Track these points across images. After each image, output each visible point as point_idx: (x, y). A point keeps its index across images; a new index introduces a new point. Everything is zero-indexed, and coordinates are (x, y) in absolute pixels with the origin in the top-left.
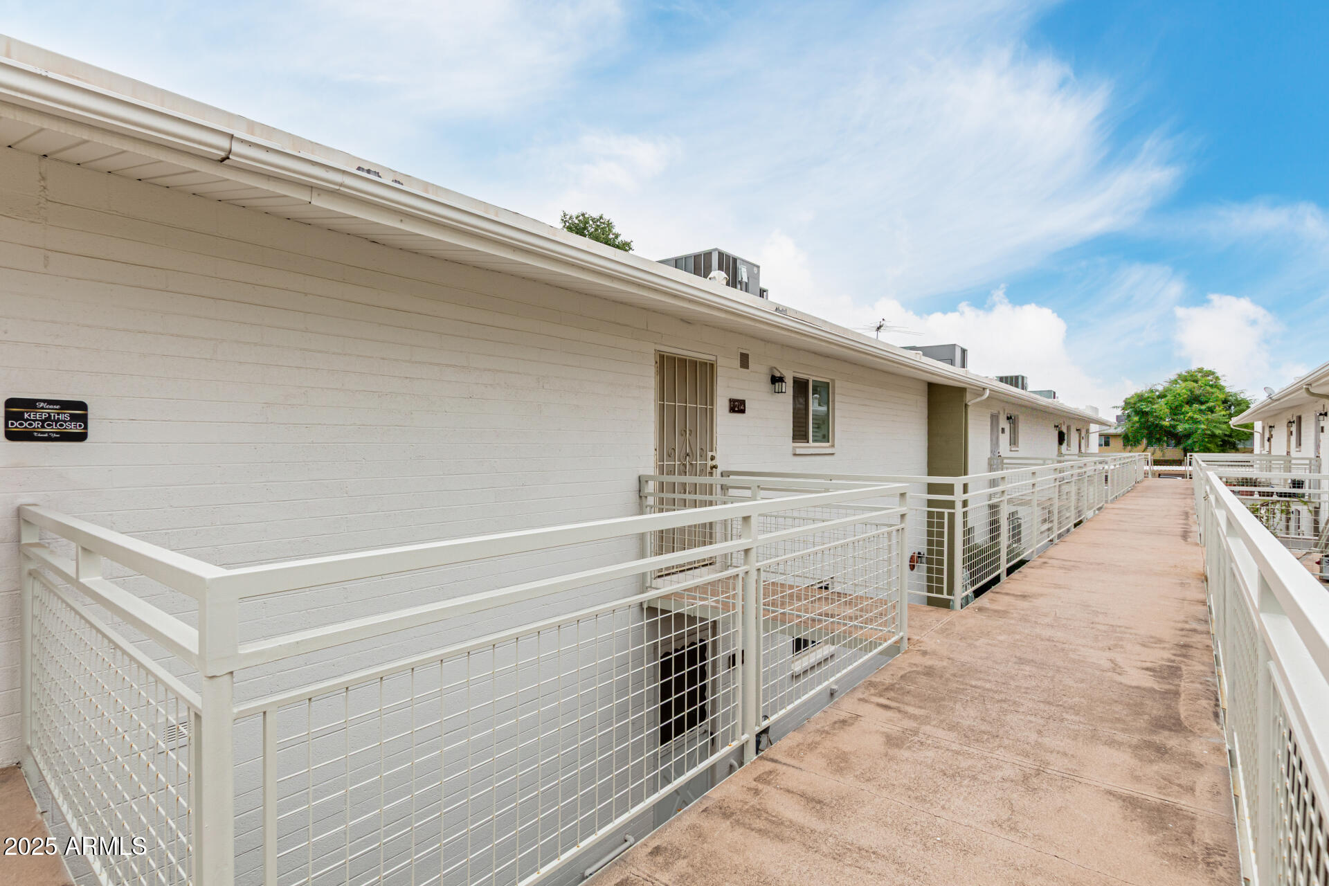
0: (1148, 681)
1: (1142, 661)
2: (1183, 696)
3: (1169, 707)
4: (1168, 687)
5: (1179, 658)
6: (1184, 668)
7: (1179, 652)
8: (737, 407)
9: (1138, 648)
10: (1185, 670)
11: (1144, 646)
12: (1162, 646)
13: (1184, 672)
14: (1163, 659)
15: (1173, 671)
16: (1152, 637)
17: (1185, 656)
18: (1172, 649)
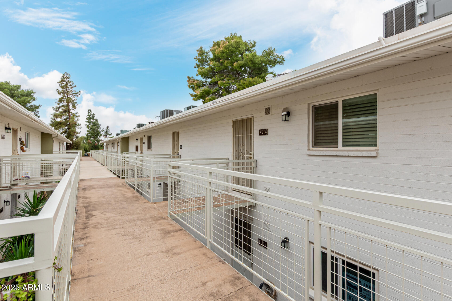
0: (94, 213)
1: (97, 217)
2: (84, 212)
3: (87, 209)
4: (88, 213)
5: (86, 222)
6: (85, 219)
7: (87, 224)
8: (263, 132)
9: (100, 221)
10: (84, 219)
11: (99, 223)
12: (93, 225)
13: (84, 218)
14: (91, 220)
15: (87, 217)
16: (97, 228)
17: (85, 224)
18: (89, 225)
